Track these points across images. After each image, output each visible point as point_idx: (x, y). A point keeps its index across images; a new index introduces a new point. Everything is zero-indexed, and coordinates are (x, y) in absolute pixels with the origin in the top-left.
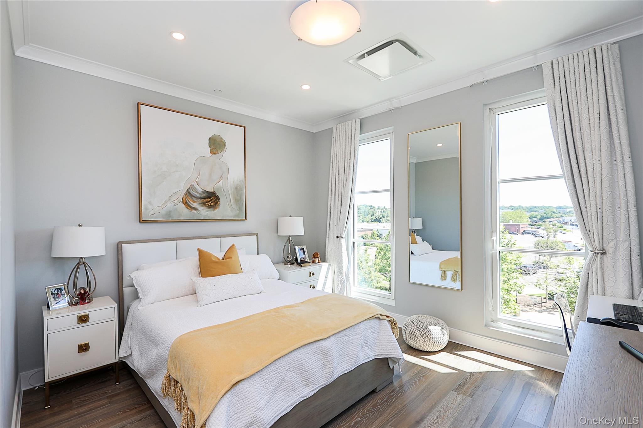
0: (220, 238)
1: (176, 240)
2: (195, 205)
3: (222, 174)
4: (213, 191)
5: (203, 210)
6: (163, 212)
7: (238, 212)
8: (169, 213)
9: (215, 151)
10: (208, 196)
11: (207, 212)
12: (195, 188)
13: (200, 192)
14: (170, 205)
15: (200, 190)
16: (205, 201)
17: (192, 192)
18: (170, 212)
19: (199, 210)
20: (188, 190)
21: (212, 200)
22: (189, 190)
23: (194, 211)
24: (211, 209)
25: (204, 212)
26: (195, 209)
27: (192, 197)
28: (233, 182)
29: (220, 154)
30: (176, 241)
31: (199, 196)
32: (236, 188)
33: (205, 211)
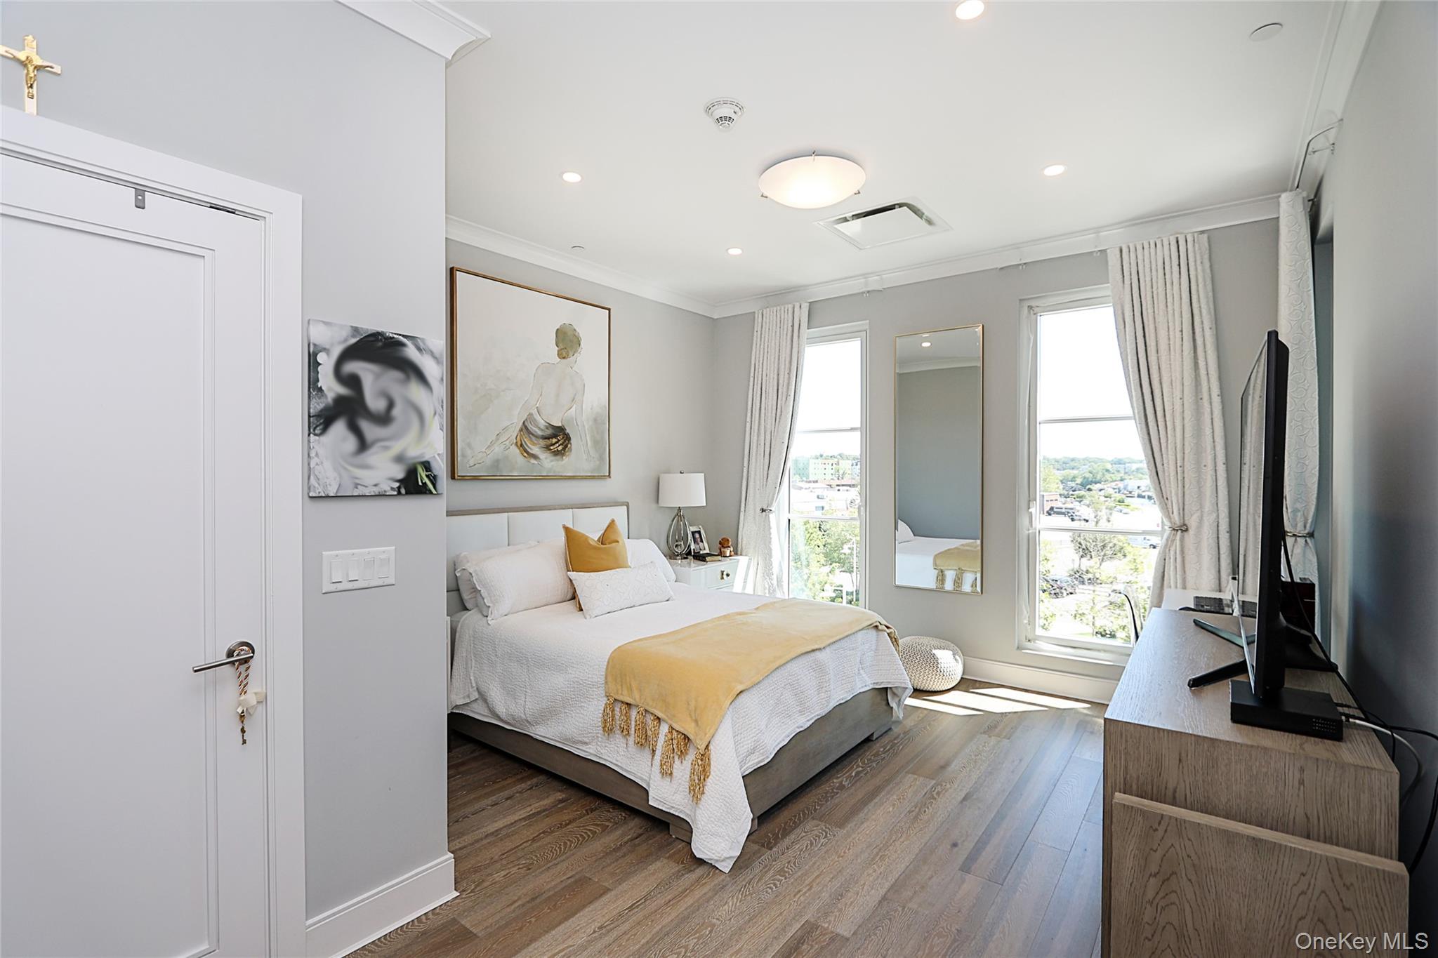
0: (571, 510)
1: (508, 512)
2: (535, 450)
3: (575, 395)
4: (560, 425)
5: (546, 458)
6: (488, 462)
7: (598, 462)
8: (496, 463)
9: (564, 354)
10: (554, 434)
11: (553, 463)
12: (535, 420)
13: (542, 427)
14: (497, 449)
15: (542, 423)
16: (549, 442)
17: (531, 427)
18: (498, 461)
19: (541, 458)
20: (524, 423)
21: (559, 441)
22: (526, 423)
23: (533, 461)
24: (558, 457)
25: (548, 462)
26: (535, 457)
27: (531, 436)
28: (591, 409)
29: (572, 359)
30: (506, 514)
31: (540, 433)
32: (595, 420)
33: (548, 460)
